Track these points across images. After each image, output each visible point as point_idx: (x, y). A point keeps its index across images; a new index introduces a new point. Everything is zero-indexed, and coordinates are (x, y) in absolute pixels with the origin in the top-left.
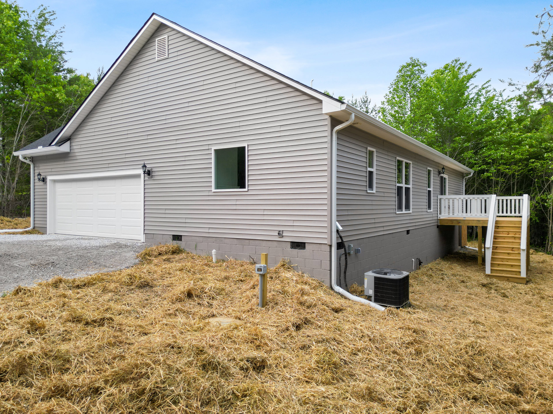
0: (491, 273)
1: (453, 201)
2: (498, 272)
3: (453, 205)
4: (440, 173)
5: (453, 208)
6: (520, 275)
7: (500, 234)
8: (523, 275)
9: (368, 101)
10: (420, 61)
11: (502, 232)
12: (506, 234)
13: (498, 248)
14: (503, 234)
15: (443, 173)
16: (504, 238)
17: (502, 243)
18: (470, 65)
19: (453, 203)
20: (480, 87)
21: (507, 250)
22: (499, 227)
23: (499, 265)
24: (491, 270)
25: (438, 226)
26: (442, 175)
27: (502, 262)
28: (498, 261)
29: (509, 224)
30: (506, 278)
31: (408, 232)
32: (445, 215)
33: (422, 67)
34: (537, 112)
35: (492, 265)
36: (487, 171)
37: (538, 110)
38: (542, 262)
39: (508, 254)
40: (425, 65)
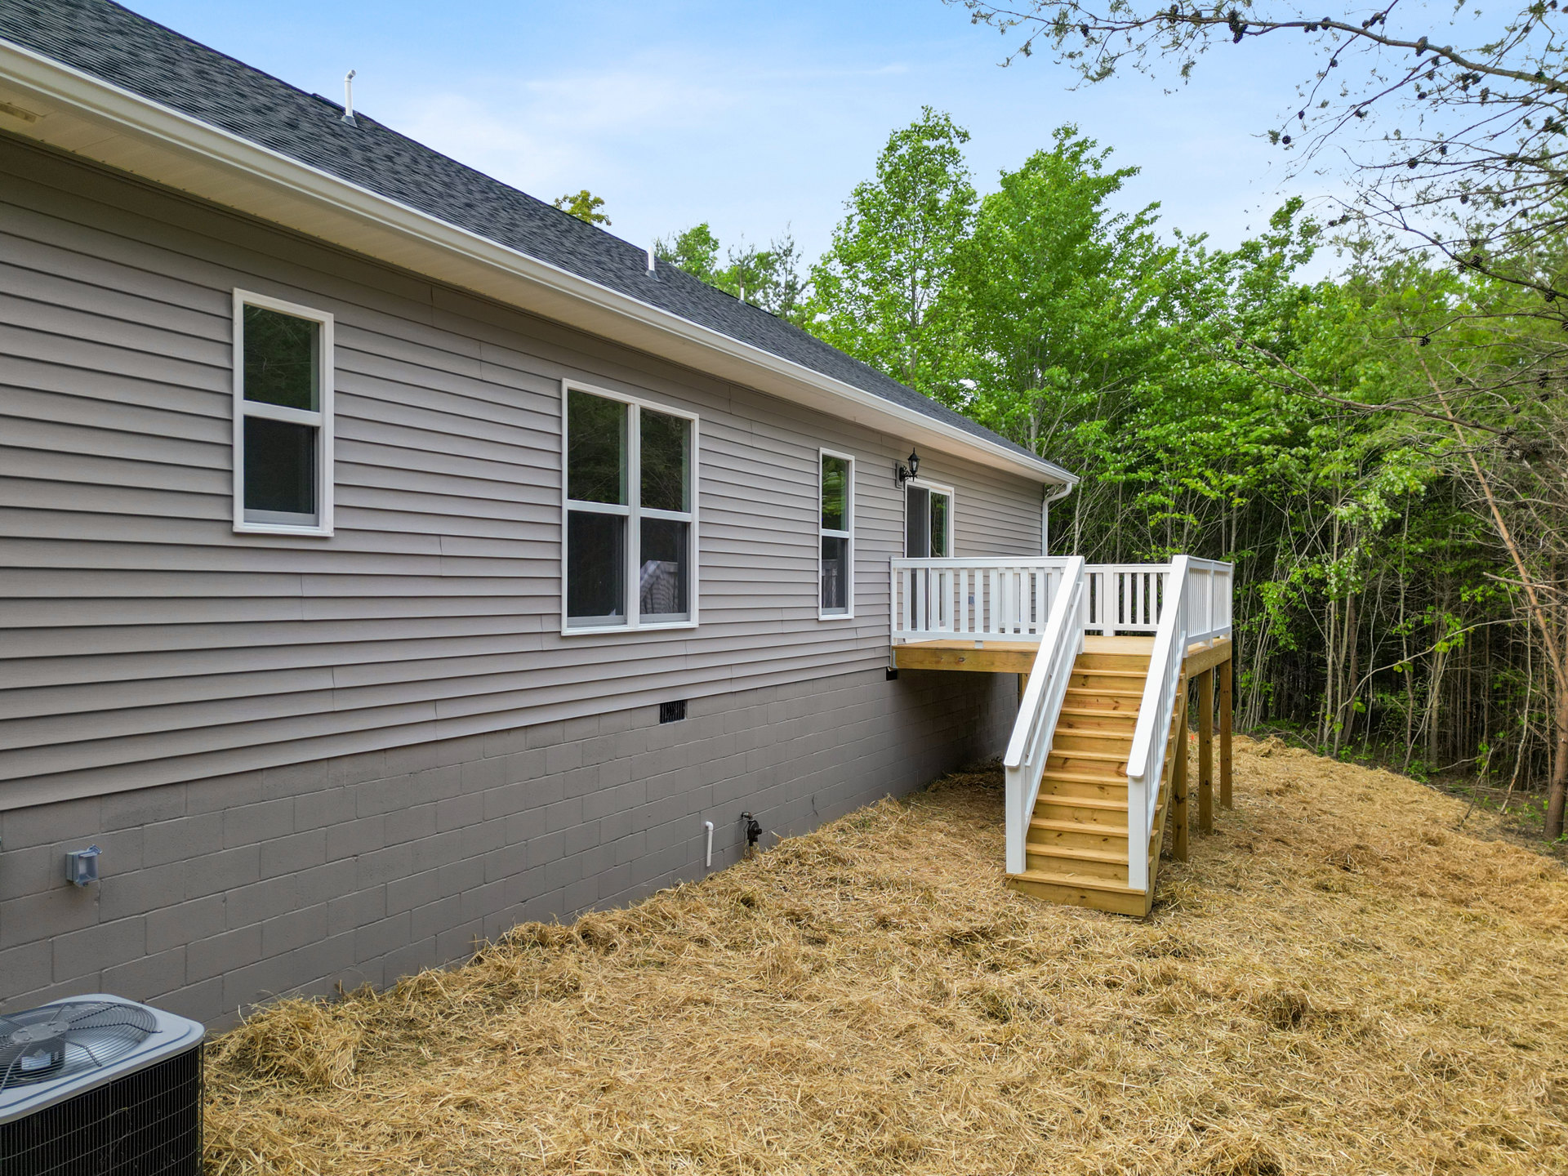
0: (1028, 867)
1: (986, 577)
2: (1055, 864)
3: (986, 594)
4: (902, 476)
5: (986, 602)
6: (1126, 879)
7: (1085, 705)
8: (1138, 880)
9: (795, 253)
10: (953, 121)
11: (1094, 700)
12: (1106, 707)
13: (1069, 763)
14: (1099, 706)
15: (914, 474)
16: (1098, 721)
17: (1087, 742)
18: (1110, 149)
19: (986, 585)
20: (1132, 219)
21: (1099, 772)
22: (1090, 680)
23: (1060, 833)
24: (1029, 855)
25: (892, 675)
26: (909, 482)
27: (1077, 820)
28: (1061, 818)
29: (1124, 667)
30: (1074, 892)
31: (672, 711)
32: (938, 634)
33: (956, 140)
34: (1296, 292)
35: (1033, 834)
36: (1154, 485)
37: (1300, 287)
38: (1280, 792)
39: (1102, 787)
40: (964, 136)
